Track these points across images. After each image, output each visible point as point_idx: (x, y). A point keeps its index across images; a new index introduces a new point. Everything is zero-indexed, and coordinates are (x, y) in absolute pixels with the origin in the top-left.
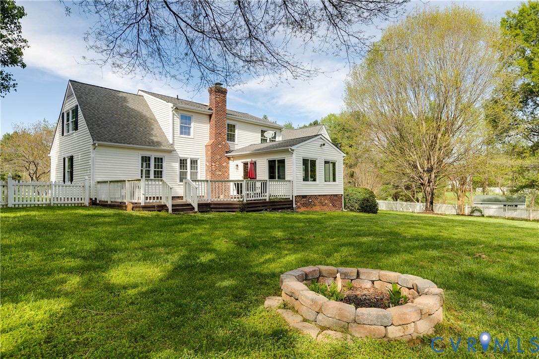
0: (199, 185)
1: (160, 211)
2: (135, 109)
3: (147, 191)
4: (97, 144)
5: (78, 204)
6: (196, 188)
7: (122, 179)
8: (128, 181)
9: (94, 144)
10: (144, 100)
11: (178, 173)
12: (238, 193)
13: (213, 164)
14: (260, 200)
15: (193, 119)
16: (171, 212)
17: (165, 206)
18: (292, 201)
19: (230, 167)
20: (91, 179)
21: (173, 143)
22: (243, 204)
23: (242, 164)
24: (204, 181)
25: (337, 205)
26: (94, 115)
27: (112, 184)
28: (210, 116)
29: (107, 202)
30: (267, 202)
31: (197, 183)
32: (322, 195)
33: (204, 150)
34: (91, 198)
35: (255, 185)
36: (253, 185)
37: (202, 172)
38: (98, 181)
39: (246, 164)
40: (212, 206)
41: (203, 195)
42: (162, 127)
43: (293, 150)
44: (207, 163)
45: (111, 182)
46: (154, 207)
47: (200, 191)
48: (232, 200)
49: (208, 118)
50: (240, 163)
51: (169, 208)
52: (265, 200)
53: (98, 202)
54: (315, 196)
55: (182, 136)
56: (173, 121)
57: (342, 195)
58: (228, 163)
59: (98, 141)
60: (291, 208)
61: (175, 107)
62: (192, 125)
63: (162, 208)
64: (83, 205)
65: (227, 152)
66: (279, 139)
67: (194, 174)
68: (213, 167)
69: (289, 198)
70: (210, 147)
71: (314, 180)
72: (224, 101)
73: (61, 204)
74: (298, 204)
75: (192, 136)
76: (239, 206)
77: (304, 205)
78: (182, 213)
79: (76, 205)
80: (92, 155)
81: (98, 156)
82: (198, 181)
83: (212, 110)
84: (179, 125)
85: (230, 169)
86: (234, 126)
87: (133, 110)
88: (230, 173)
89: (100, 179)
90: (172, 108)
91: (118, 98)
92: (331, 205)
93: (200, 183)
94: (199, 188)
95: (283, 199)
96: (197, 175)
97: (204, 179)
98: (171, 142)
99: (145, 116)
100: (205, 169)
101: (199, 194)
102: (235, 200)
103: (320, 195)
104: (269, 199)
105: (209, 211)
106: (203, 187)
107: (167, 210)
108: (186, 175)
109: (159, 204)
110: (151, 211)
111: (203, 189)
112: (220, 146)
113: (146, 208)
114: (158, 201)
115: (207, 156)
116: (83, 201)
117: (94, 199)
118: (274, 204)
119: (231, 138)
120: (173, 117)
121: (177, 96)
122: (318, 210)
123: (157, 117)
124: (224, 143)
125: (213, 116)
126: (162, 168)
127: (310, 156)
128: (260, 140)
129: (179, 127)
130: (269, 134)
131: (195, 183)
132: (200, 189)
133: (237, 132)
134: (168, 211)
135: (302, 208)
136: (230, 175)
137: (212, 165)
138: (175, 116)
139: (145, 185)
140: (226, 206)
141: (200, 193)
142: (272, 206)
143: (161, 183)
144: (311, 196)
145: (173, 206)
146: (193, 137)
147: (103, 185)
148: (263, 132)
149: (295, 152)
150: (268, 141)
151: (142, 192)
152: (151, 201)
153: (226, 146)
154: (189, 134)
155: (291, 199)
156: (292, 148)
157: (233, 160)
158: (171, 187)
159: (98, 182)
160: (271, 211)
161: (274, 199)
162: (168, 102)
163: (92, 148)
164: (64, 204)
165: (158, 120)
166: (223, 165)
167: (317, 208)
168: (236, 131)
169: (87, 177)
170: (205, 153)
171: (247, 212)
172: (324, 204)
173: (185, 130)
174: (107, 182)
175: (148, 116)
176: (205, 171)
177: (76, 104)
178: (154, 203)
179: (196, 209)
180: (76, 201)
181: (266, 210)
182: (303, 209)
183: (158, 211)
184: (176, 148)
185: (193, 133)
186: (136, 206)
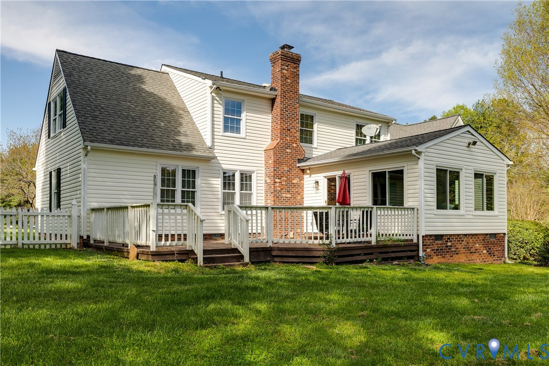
0: (252, 215)
1: (182, 261)
2: (155, 93)
3: (160, 225)
4: (89, 148)
5: (61, 244)
6: (247, 221)
7: (123, 205)
8: (133, 207)
9: (85, 148)
10: (169, 80)
11: (220, 196)
12: (321, 230)
13: (277, 180)
14: (361, 242)
15: (244, 107)
16: (202, 264)
17: (192, 252)
18: (417, 245)
19: (305, 186)
20: (82, 204)
21: (213, 145)
22: (331, 251)
23: (326, 180)
24: (261, 208)
25: (496, 253)
26: (88, 102)
27: (110, 212)
28: (273, 101)
29: (103, 242)
30: (373, 247)
31: (249, 212)
32: (469, 235)
33: (262, 157)
34: (82, 235)
35: (347, 215)
36: (343, 216)
37: (259, 195)
38: (92, 207)
39: (331, 180)
40: (274, 253)
41: (259, 231)
42: (195, 120)
43: (419, 153)
44: (267, 179)
45: (109, 209)
46: (172, 253)
47: (254, 225)
48: (310, 242)
49: (269, 104)
50: (322, 178)
51: (198, 256)
52: (370, 242)
53: (92, 242)
54: (458, 235)
55: (227, 134)
56: (213, 110)
57: (504, 234)
58: (302, 179)
59: (91, 141)
60: (416, 257)
61: (215, 86)
62: (244, 115)
63: (187, 255)
64: (68, 246)
65: (300, 161)
66: (385, 138)
67: (246, 197)
68: (278, 185)
69: (412, 240)
70: (272, 152)
71: (457, 208)
72: (296, 76)
73: (34, 245)
74: (428, 250)
75: (243, 134)
76: (322, 253)
77: (439, 252)
78: (221, 265)
79: (59, 246)
80: (83, 166)
81: (92, 166)
82: (251, 208)
83: (275, 90)
84: (221, 117)
85: (305, 189)
86: (312, 117)
87: (151, 94)
88: (305, 196)
89: (95, 205)
90: (211, 87)
91: (129, 76)
92: (485, 252)
93: (254, 212)
94: (252, 220)
95: (401, 241)
96: (250, 199)
97: (263, 205)
98: (209, 144)
99: (169, 104)
100: (263, 188)
101: (252, 229)
102: (316, 242)
103: (466, 235)
104: (377, 241)
105: (269, 261)
106: (259, 218)
107: (195, 260)
108: (233, 198)
109: (182, 248)
110: (167, 261)
111: (259, 221)
112: (288, 150)
113: (159, 255)
114: (180, 243)
115: (267, 167)
116: (68, 241)
117: (85, 237)
118: (384, 250)
119: (307, 137)
120: (213, 103)
121: (222, 72)
122: (463, 260)
123: (188, 105)
124: (295, 145)
125: (278, 100)
126: (194, 187)
127: (449, 163)
128: (354, 141)
129: (222, 120)
130: (370, 130)
131: (245, 212)
132: (254, 221)
133: (318, 128)
134: (197, 262)
135: (434, 258)
136: (305, 199)
137: (275, 182)
138: (215, 102)
139: (158, 214)
140: (300, 254)
141: (254, 228)
142: (381, 253)
143: (185, 211)
144: (451, 235)
145: (205, 252)
146: (244, 137)
147: (98, 214)
148: (359, 127)
149: (422, 157)
150: (368, 142)
151: (152, 226)
152: (168, 243)
153: (297, 150)
154: (238, 130)
155: (415, 241)
156: (419, 148)
157: (310, 174)
158: (202, 218)
159: (93, 210)
160: (379, 263)
161: (385, 241)
162: (204, 79)
163: (83, 153)
164: (40, 245)
165: (189, 109)
166: (294, 182)
167: (462, 258)
168: (315, 126)
169: (74, 202)
170: (264, 162)
171: (337, 264)
172: (473, 250)
173: (232, 125)
174: (103, 209)
175: (175, 104)
176: (263, 192)
177: (64, 86)
178: (172, 246)
179: (247, 259)
180: (59, 241)
181: (371, 261)
182: (435, 260)
183: (179, 261)
184: (217, 155)
185: (244, 129)
186: (143, 251)
